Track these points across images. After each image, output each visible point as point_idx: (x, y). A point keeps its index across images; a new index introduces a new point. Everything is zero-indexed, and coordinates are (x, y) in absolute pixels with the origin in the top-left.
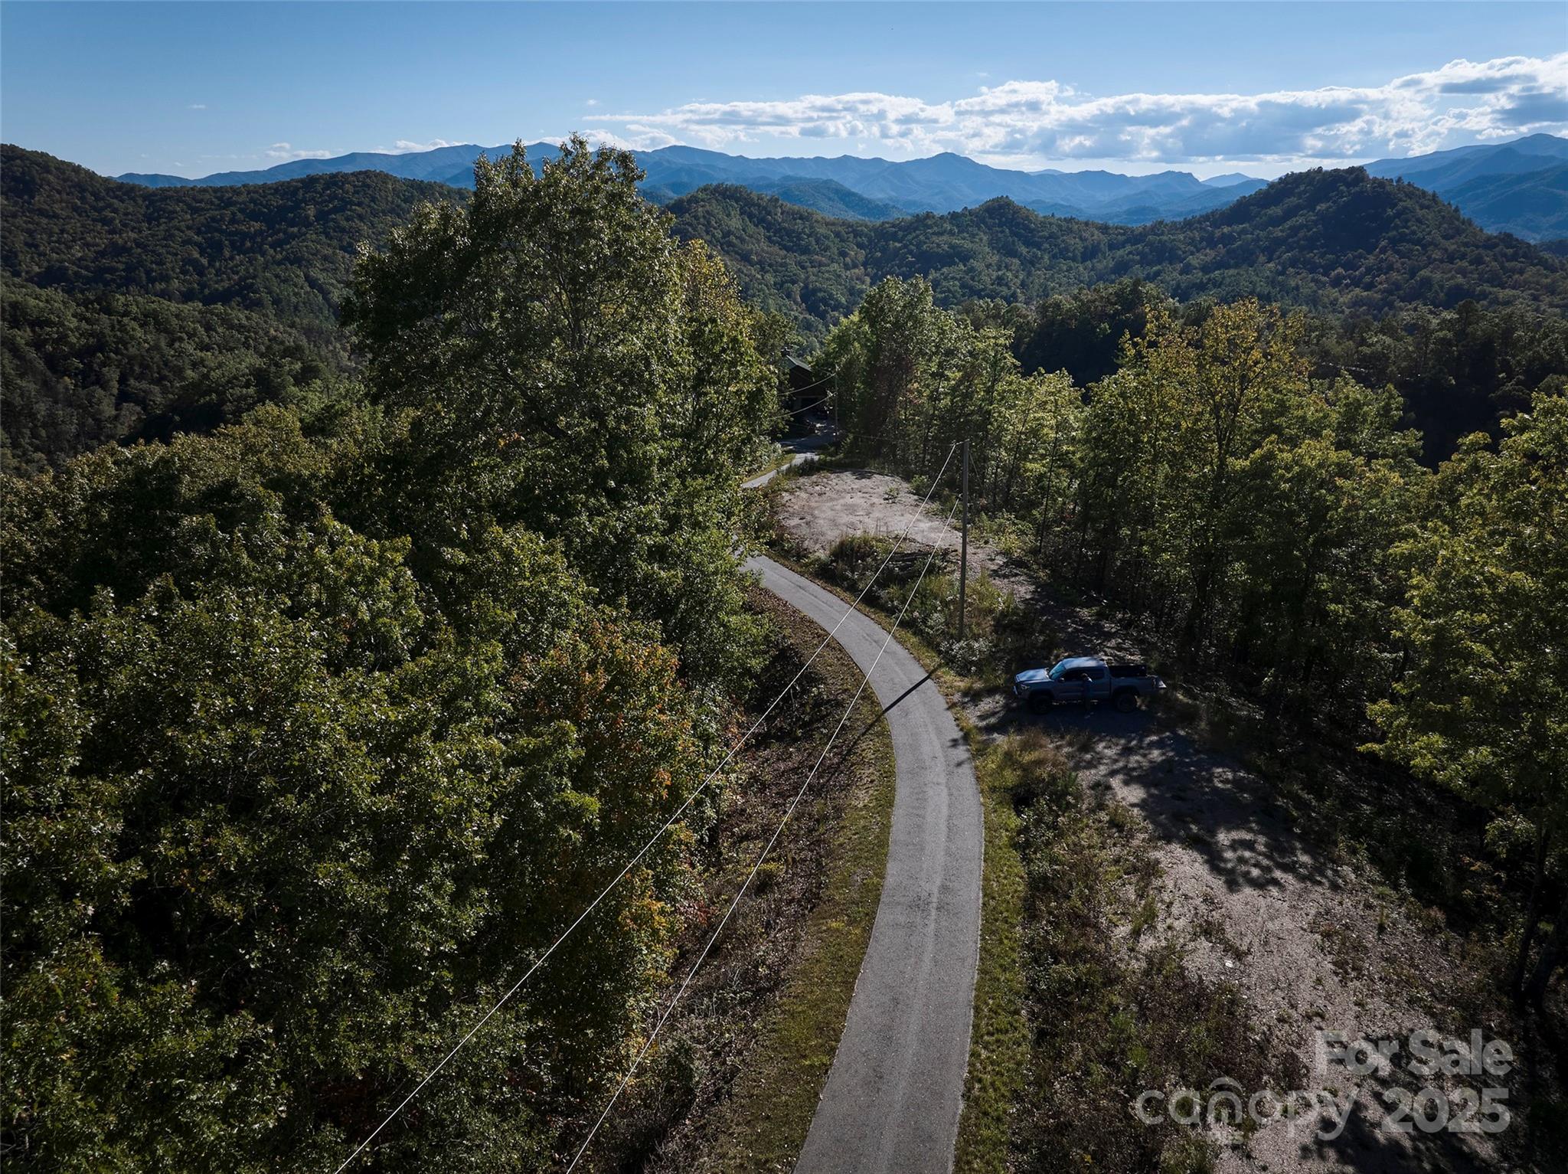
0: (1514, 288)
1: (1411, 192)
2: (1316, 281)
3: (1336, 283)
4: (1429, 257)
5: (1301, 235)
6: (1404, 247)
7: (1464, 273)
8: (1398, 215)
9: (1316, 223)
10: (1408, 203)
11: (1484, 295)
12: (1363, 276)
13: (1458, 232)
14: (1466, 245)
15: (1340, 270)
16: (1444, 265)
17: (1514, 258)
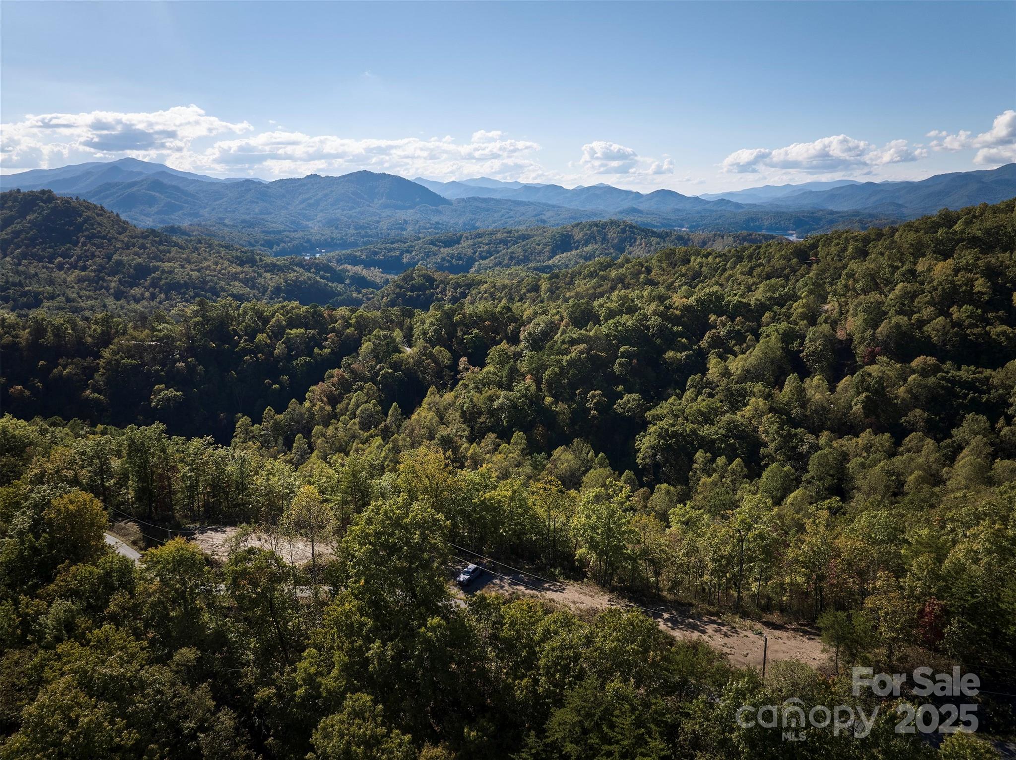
0: (169, 262)
1: (89, 207)
2: (47, 268)
3: (60, 267)
4: (114, 247)
5: (23, 236)
6: (97, 241)
7: (139, 255)
8: (85, 221)
9: (30, 228)
10: (89, 213)
11: (156, 268)
12: (77, 262)
13: (124, 229)
14: (131, 237)
15: (59, 259)
16: (126, 251)
17: (160, 243)
